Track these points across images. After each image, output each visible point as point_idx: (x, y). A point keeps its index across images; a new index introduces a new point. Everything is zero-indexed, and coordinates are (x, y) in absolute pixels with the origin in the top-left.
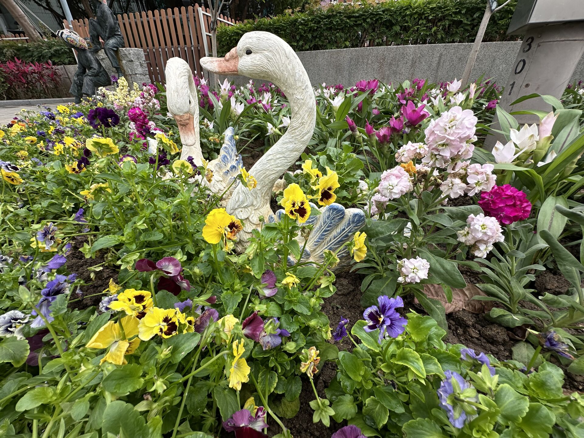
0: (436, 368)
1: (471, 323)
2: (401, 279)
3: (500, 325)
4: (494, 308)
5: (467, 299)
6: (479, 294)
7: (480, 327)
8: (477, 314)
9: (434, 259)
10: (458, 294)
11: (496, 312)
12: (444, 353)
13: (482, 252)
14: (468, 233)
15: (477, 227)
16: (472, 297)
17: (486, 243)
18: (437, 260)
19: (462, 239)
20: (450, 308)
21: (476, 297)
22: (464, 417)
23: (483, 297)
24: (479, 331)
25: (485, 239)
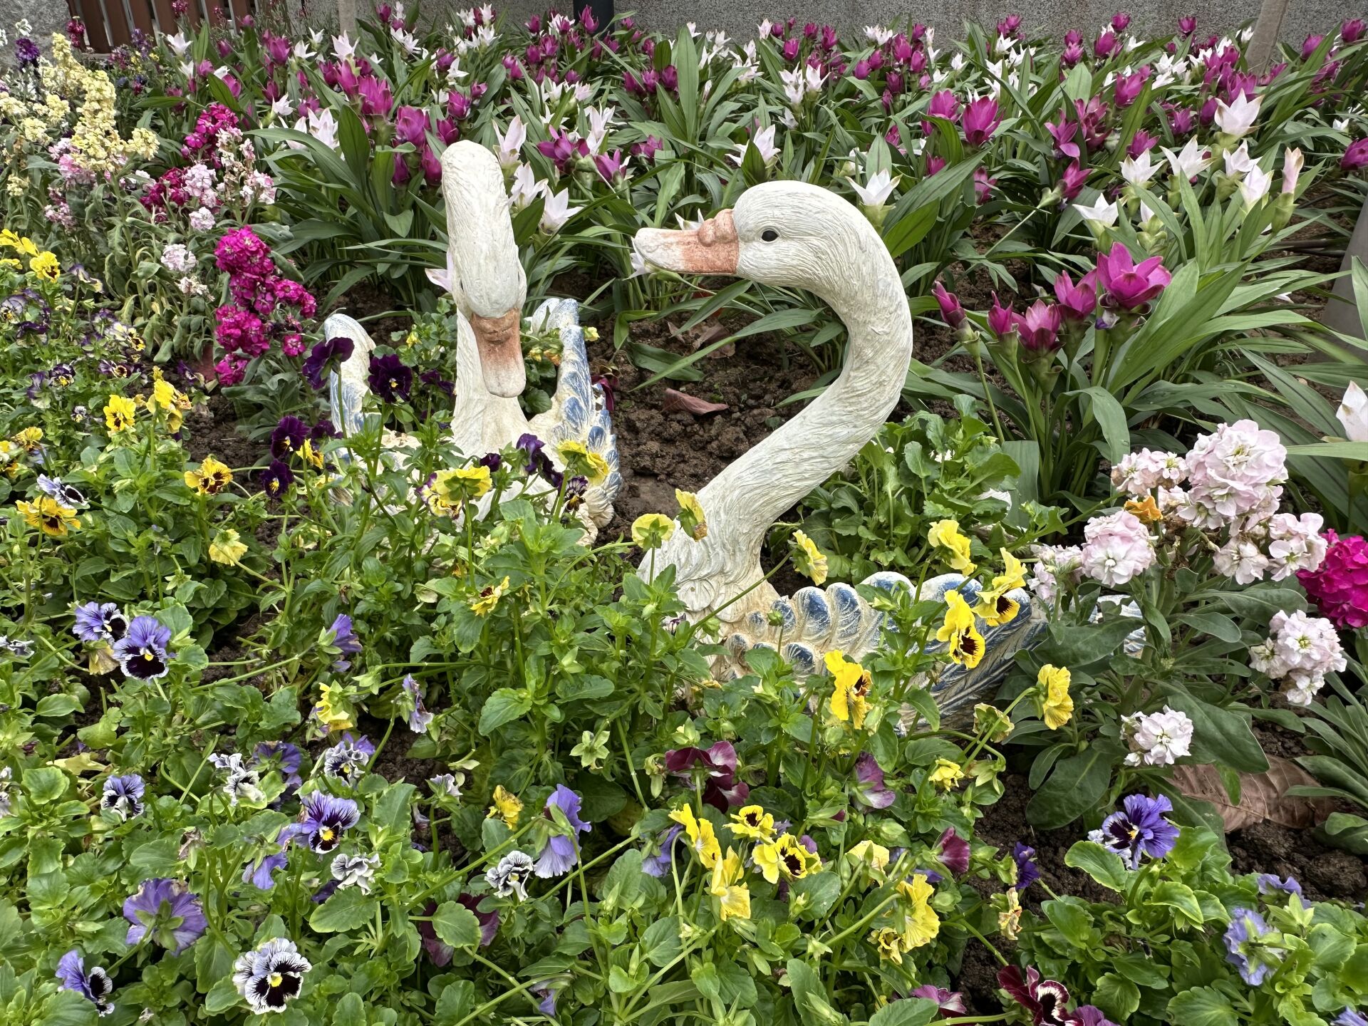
0: (1218, 911)
1: (1282, 851)
2: (1132, 758)
3: (1348, 852)
4: (1334, 814)
5: (1274, 795)
6: (1302, 782)
7: (1304, 860)
8: (1298, 831)
9: (1201, 709)
10: (1253, 785)
11: (1339, 822)
12: (1231, 888)
13: (1303, 693)
14: (1273, 652)
15: (1290, 642)
16: (1286, 788)
17: (1310, 674)
18: (1208, 713)
19: (1261, 666)
20: (1234, 818)
21: (1296, 790)
22: (1264, 969)
23: (1312, 789)
24: (1301, 868)
25: (1308, 666)
